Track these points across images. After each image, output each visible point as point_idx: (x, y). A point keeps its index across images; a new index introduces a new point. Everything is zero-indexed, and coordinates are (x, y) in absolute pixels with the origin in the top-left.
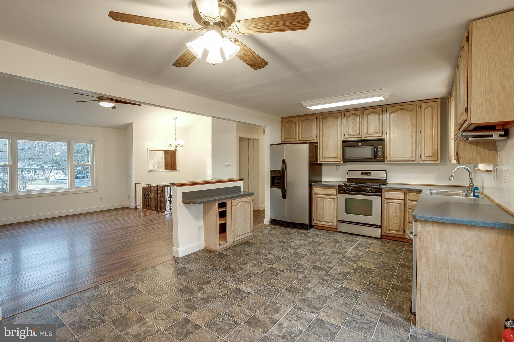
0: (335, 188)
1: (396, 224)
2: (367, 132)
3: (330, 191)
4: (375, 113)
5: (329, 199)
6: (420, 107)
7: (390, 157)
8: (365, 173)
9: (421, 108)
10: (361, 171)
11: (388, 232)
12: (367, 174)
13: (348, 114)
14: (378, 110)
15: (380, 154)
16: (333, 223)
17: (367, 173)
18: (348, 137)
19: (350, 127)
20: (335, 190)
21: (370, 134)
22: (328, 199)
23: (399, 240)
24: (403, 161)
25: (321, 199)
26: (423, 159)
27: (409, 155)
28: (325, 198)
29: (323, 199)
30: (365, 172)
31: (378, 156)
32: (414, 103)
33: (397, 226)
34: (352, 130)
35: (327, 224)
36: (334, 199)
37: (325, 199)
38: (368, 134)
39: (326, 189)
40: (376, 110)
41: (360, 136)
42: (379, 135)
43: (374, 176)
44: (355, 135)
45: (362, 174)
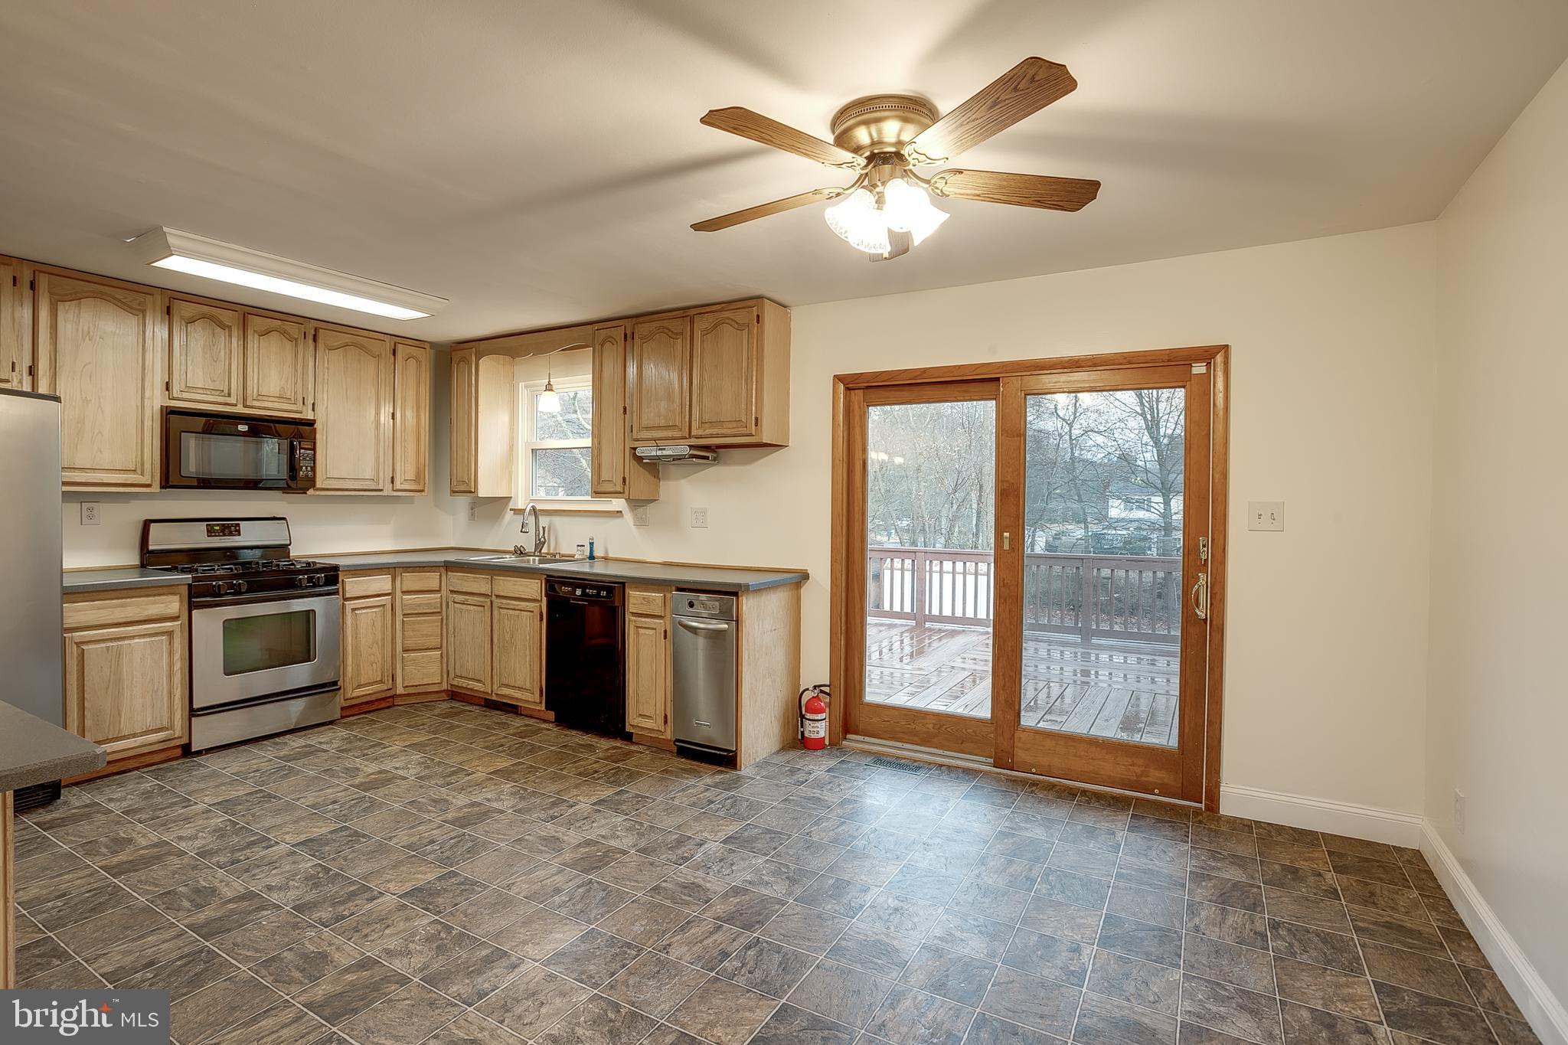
0: (175, 589)
1: (374, 665)
2: (255, 391)
3: (153, 604)
4: (284, 333)
5: (148, 639)
6: (392, 352)
7: (325, 477)
8: (218, 528)
9: (394, 354)
10: (206, 523)
11: (358, 692)
12: (227, 531)
13: (185, 309)
14: (294, 330)
15: (306, 467)
16: (167, 729)
17: (229, 526)
18: (185, 395)
19: (193, 361)
20: (177, 598)
21: (264, 398)
22: (142, 640)
23: (374, 707)
24: (355, 490)
25: (103, 645)
26: (398, 486)
27: (369, 473)
28: (123, 638)
29: (115, 644)
30: (218, 525)
31: (301, 473)
32: (381, 336)
33: (378, 669)
34: (201, 374)
35: (140, 740)
36: (170, 634)
37: (127, 642)
38: (259, 398)
39: (128, 600)
40: (288, 326)
41: (232, 400)
42: (294, 408)
43: (250, 536)
44: (213, 392)
45: (210, 532)
